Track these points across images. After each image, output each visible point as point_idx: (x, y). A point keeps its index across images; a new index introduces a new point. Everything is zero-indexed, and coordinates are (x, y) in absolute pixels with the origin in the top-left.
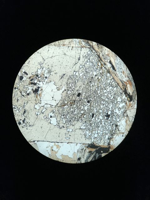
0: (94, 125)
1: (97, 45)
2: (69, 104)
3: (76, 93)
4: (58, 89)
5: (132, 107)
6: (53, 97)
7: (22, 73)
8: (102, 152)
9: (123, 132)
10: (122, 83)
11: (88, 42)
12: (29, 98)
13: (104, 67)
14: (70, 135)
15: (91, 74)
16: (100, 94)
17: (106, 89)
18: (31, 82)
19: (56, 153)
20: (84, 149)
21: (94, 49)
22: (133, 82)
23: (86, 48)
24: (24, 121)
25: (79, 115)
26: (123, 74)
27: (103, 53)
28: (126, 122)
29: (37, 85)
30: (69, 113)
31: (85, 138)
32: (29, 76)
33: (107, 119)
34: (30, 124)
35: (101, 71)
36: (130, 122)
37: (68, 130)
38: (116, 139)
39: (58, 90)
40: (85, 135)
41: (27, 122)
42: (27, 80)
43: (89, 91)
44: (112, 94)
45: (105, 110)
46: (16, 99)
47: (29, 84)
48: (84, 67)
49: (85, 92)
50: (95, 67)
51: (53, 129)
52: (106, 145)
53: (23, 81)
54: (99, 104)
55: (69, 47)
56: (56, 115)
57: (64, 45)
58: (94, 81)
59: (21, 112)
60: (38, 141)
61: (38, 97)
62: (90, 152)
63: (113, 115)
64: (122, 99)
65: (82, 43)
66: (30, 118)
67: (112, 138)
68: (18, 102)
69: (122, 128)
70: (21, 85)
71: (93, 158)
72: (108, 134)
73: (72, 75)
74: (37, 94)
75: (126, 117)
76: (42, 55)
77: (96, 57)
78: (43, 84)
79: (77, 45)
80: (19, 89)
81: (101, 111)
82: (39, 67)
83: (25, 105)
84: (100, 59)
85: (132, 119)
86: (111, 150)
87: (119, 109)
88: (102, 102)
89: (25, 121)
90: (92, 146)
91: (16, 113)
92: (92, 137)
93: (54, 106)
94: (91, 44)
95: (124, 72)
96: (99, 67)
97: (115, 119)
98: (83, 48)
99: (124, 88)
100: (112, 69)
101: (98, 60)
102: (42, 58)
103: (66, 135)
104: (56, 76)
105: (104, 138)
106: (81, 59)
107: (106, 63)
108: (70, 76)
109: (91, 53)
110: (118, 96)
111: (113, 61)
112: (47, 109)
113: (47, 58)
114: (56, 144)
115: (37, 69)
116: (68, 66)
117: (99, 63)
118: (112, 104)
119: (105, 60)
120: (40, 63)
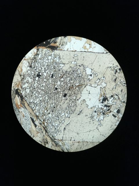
0: (51, 68)
1: (47, 143)
2: (75, 87)
3: (68, 97)
4: (84, 101)
5: (16, 84)
6: (89, 93)
7: (118, 116)
8: (44, 43)
9: (25, 61)
10: (25, 106)
12: (111, 93)
13: (41, 121)
14: (74, 58)
15: (54, 115)
16: (45, 96)
17: (40, 100)
18: (110, 108)
19: (86, 42)
20: (61, 45)
21: (51, 138)
23: (58, 139)
24: (116, 71)
25: (65, 76)
27: (42, 134)
28: (22, 70)
29: (103, 105)
30: (75, 79)
31: (60, 55)
32: (111, 114)
33: (39, 73)
34: (111, 68)
35: (44, 118)
36: (18, 70)
38: (31, 54)
40: (60, 58)
41: (113, 70)
42: (113, 110)
43: (56, 98)
44: (35, 96)
45: (41, 81)
46: (123, 93)
48: (60, 122)
49: (59, 98)
50: (50, 121)
51: (90, 64)
52: (41, 49)
53: (116, 109)
54: (46, 87)
55: (74, 140)
56: (86, 77)
57: (79, 142)
58: (51, 108)
59: (119, 80)
60: (103, 53)
61: (103, 93)
62: (55, 43)
63: (33, 76)
64: (25, 91)
65: (62, 143)
66: (110, 74)
67: (35, 55)
68: (121, 89)
69: (26, 64)
70: (118, 105)
72: (38, 59)
73: (71, 114)
74: (104, 97)
75: (22, 74)
76: (99, 133)
77: (49, 131)
78: (98, 106)
79: (67, 142)
80: (120, 101)
81: (45, 80)
82: (102, 121)
83: (115, 87)
84: (45, 128)
85: (17, 73)
87: (28, 81)
88: (43, 88)
90: (53, 48)
91: (123, 79)
92: (54, 57)
93: (88, 85)
94: (53, 143)
95: (23, 116)
96: (46, 122)
97: (32, 72)
98: (61, 139)
99: (23, 101)
100: (34, 120)
101: (47, 128)
102: (99, 130)
103: (77, 58)
104: (86, 114)
105: (42, 56)
106: (62, 128)
107: (40, 125)
108: (74, 113)
109: (53, 134)
110: (29, 94)
111: (33, 127)
112: (95, 82)
113: (94, 130)
114: (86, 50)
115: (104, 120)
116: (75, 123)
117: (46, 125)
118: (35, 87)
119: (40, 128)
120: (101, 125)
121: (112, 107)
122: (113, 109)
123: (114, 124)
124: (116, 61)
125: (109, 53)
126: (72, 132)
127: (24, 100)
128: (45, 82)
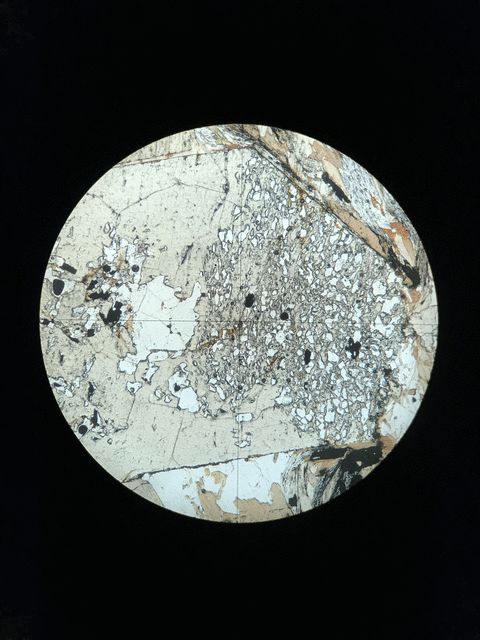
0: (318, 384)
1: (274, 131)
2: (223, 337)
3: (240, 298)
4: (180, 296)
5: (422, 303)
6: (169, 326)
7: (58, 269)
8: (359, 463)
9: (412, 386)
10: (377, 235)
11: (243, 131)
12: (97, 344)
13: (310, 197)
14: (249, 434)
15: (273, 228)
16: (317, 285)
17: (329, 265)
18: (90, 292)
19: (217, 497)
20: (302, 468)
21: (265, 147)
22: (411, 225)
23: (239, 149)
24: (94, 420)
25: (264, 365)
26: (372, 206)
27: (298, 154)
28: (415, 354)
29: (113, 296)
30: (230, 364)
31: (296, 433)
32: (80, 274)
33: (353, 357)
34: (116, 426)
35: (303, 210)
36: (427, 351)
37: (239, 419)
38: (395, 414)
39: (181, 300)
40: (296, 423)
41: (106, 422)
42: (77, 287)
43: (279, 283)
44: (352, 277)
45: (341, 330)
46: (56, 355)
47: (87, 301)
48: (246, 210)
49: (267, 289)
50: (280, 204)
51: (190, 426)
52: (367, 441)
53: (66, 293)
54: (319, 315)
55: (185, 157)
56: (192, 379)
57: (169, 154)
58: (288, 248)
59: (79, 392)
60: (151, 473)
61: (124, 335)
62: (322, 472)
63: (371, 343)
64: (387, 286)
65: (224, 138)
66: (111, 406)
67: (383, 414)
68: (64, 364)
69: (405, 377)
70: (62, 309)
71: (336, 488)
72: (368, 405)
73: (216, 244)
74: (119, 325)
75: (411, 340)
76: (108, 202)
77: (278, 169)
78: (130, 290)
79: (209, 148)
80: (60, 323)
81: (329, 337)
82: (108, 241)
83: (88, 367)
84: (293, 177)
85: (431, 342)
86: (385, 453)
87: (385, 320)
88: (327, 308)
89: (99, 419)
90: (324, 452)
91: (65, 399)
92: (318, 423)
93: (180, 353)
94: (254, 134)
95: (374, 199)
96: (293, 199)
97: (377, 354)
98: (230, 153)
99: (387, 251)
100: (335, 197)
101: (286, 180)
102: (110, 211)
103: (236, 435)
104: (167, 255)
105: (357, 418)
106: (234, 188)
107: (313, 182)
108: (208, 248)
109: (261, 162)
110: (374, 278)
111: (332, 172)
112: (158, 367)
113: (125, 206)
114: (212, 468)
115: (101, 246)
116: (195, 218)
117: (292, 187)
118: (359, 308)
119: (309, 174)
120: (107, 227)
121: (83, 298)
122: (80, 290)
123: (63, 241)
126: (202, 184)
127: (383, 254)
128: (329, 332)
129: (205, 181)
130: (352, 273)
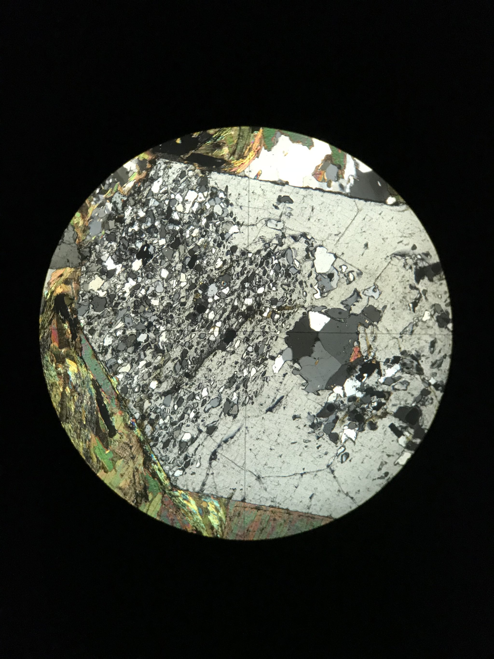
2: (268, 310)
3: (238, 342)
5: (62, 275)
7: (407, 434)
8: (179, 141)
10: (81, 358)
11: (178, 507)
12: (394, 347)
13: (135, 418)
14: (276, 207)
18: (383, 401)
20: (236, 156)
21: (161, 483)
23: (187, 490)
27: (131, 465)
30: (271, 281)
31: (229, 191)
33: (148, 246)
34: (403, 260)
35: (145, 408)
37: (280, 225)
40: (226, 201)
42: (394, 410)
43: (195, 344)
46: (437, 351)
47: (389, 393)
48: (202, 428)
50: (166, 421)
51: (330, 235)
55: (243, 500)
56: (312, 280)
57: (258, 510)
58: (174, 375)
59: (427, 306)
60: (385, 203)
61: (364, 347)
66: (400, 282)
67: (139, 181)
68: (432, 339)
73: (244, 404)
76: (335, 483)
77: (157, 456)
80: (423, 380)
81: (164, 273)
82: (349, 444)
90: (209, 164)
93: (316, 309)
98: (197, 489)
99: (78, 339)
100: (110, 410)
101: (151, 443)
102: (336, 473)
103: (288, 211)
104: (296, 410)
105: (165, 186)
106: (206, 453)
107: (126, 432)
108: (253, 403)
109: (170, 469)
112: (342, 303)
113: (319, 474)
114: (324, 186)
115: (356, 442)
116: (255, 437)
117: (149, 434)
118: (125, 292)
119: (127, 441)
120: (344, 459)
121: (392, 397)
122: (394, 405)
123: (392, 460)
124: (425, 235)
125: (404, 207)
126: (237, 468)
127: (83, 337)
128: (163, 279)
129: (231, 471)
130: (120, 329)
